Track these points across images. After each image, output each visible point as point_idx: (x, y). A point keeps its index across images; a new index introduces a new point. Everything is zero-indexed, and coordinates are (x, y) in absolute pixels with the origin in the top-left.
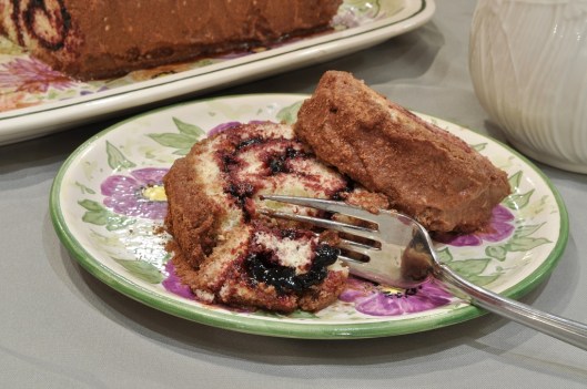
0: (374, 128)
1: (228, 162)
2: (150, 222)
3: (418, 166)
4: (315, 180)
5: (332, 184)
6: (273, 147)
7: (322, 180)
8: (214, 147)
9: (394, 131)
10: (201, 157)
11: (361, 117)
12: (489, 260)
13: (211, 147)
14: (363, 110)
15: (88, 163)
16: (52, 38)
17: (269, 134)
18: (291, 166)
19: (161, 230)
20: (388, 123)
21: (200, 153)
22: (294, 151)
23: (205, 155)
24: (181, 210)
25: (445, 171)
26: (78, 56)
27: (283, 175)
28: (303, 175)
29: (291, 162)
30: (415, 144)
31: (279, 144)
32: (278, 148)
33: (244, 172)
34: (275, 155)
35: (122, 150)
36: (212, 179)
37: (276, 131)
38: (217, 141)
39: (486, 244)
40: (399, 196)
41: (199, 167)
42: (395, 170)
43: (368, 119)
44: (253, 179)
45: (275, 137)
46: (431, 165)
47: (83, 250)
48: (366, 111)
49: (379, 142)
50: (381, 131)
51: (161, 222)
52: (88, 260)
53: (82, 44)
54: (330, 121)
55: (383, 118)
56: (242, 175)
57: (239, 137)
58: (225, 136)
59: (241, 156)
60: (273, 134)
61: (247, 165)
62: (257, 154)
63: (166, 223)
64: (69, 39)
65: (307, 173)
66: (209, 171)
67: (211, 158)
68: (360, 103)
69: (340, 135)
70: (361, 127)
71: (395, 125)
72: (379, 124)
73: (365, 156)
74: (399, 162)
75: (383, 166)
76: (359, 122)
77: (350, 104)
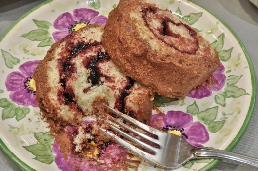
0: (142, 55)
4: (112, 81)
9: (152, 59)
11: (134, 50)
12: (218, 107)
14: (135, 45)
20: (149, 54)
25: (182, 75)
30: (164, 65)
35: (11, 52)
40: (157, 89)
42: (155, 76)
43: (138, 52)
46: (174, 73)
48: (137, 47)
49: (145, 63)
50: (146, 57)
54: (119, 48)
55: (147, 50)
65: (108, 75)
68: (134, 41)
69: (124, 57)
70: (135, 55)
71: (152, 54)
72: (145, 53)
73: (137, 70)
74: (156, 73)
75: (148, 75)
76: (134, 53)
77: (129, 42)
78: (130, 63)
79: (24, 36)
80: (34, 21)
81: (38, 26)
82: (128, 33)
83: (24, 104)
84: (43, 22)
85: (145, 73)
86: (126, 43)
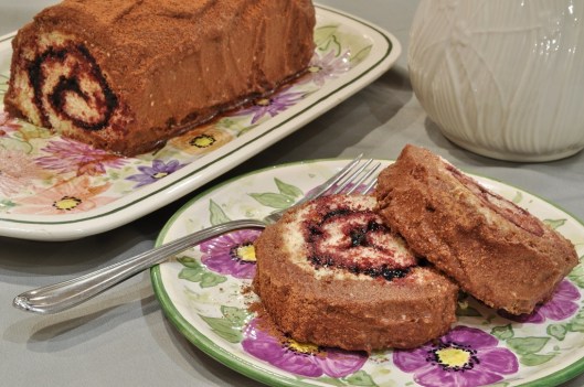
0: (472, 231)
1: (314, 232)
2: (239, 282)
3: (510, 265)
4: (390, 254)
5: (405, 260)
6: (356, 220)
7: (396, 255)
8: (303, 217)
9: (491, 237)
10: (289, 226)
11: (460, 221)
12: (549, 338)
13: (301, 216)
14: (461, 213)
15: (191, 221)
16: (92, 119)
17: (356, 207)
18: (371, 240)
19: (247, 290)
20: (485, 228)
21: (289, 221)
22: (377, 225)
23: (293, 224)
24: (268, 274)
25: (534, 267)
26: (126, 133)
27: (361, 248)
28: (380, 249)
29: (372, 235)
30: (510, 248)
31: (363, 217)
32: (361, 221)
33: (325, 244)
34: (358, 227)
35: (224, 209)
36: (297, 248)
37: (363, 203)
38: (306, 211)
39: (549, 322)
41: (286, 236)
42: (491, 270)
43: (467, 223)
44: (333, 251)
45: (361, 209)
46: (523, 264)
47: (174, 308)
48: (464, 216)
49: (476, 244)
50: (478, 234)
51: (249, 282)
52: (177, 317)
53: (132, 122)
54: (427, 220)
55: (481, 222)
56: (323, 246)
57: (328, 207)
58: (314, 206)
59: (326, 227)
60: (360, 206)
61: (330, 236)
62: (340, 226)
63: (253, 283)
64: (115, 119)
65: (384, 247)
66: (294, 239)
67: (298, 227)
68: (457, 205)
69: (438, 234)
70: (461, 230)
71: (491, 229)
72: (476, 227)
73: (463, 258)
74: (494, 263)
75: (480, 267)
76: (459, 226)
77: (449, 207)
78: (449, 244)
79: (253, 195)
80: (276, 180)
81: (281, 190)
82: (443, 194)
83: (220, 271)
84: (290, 186)
85: (475, 263)
86: (444, 209)
